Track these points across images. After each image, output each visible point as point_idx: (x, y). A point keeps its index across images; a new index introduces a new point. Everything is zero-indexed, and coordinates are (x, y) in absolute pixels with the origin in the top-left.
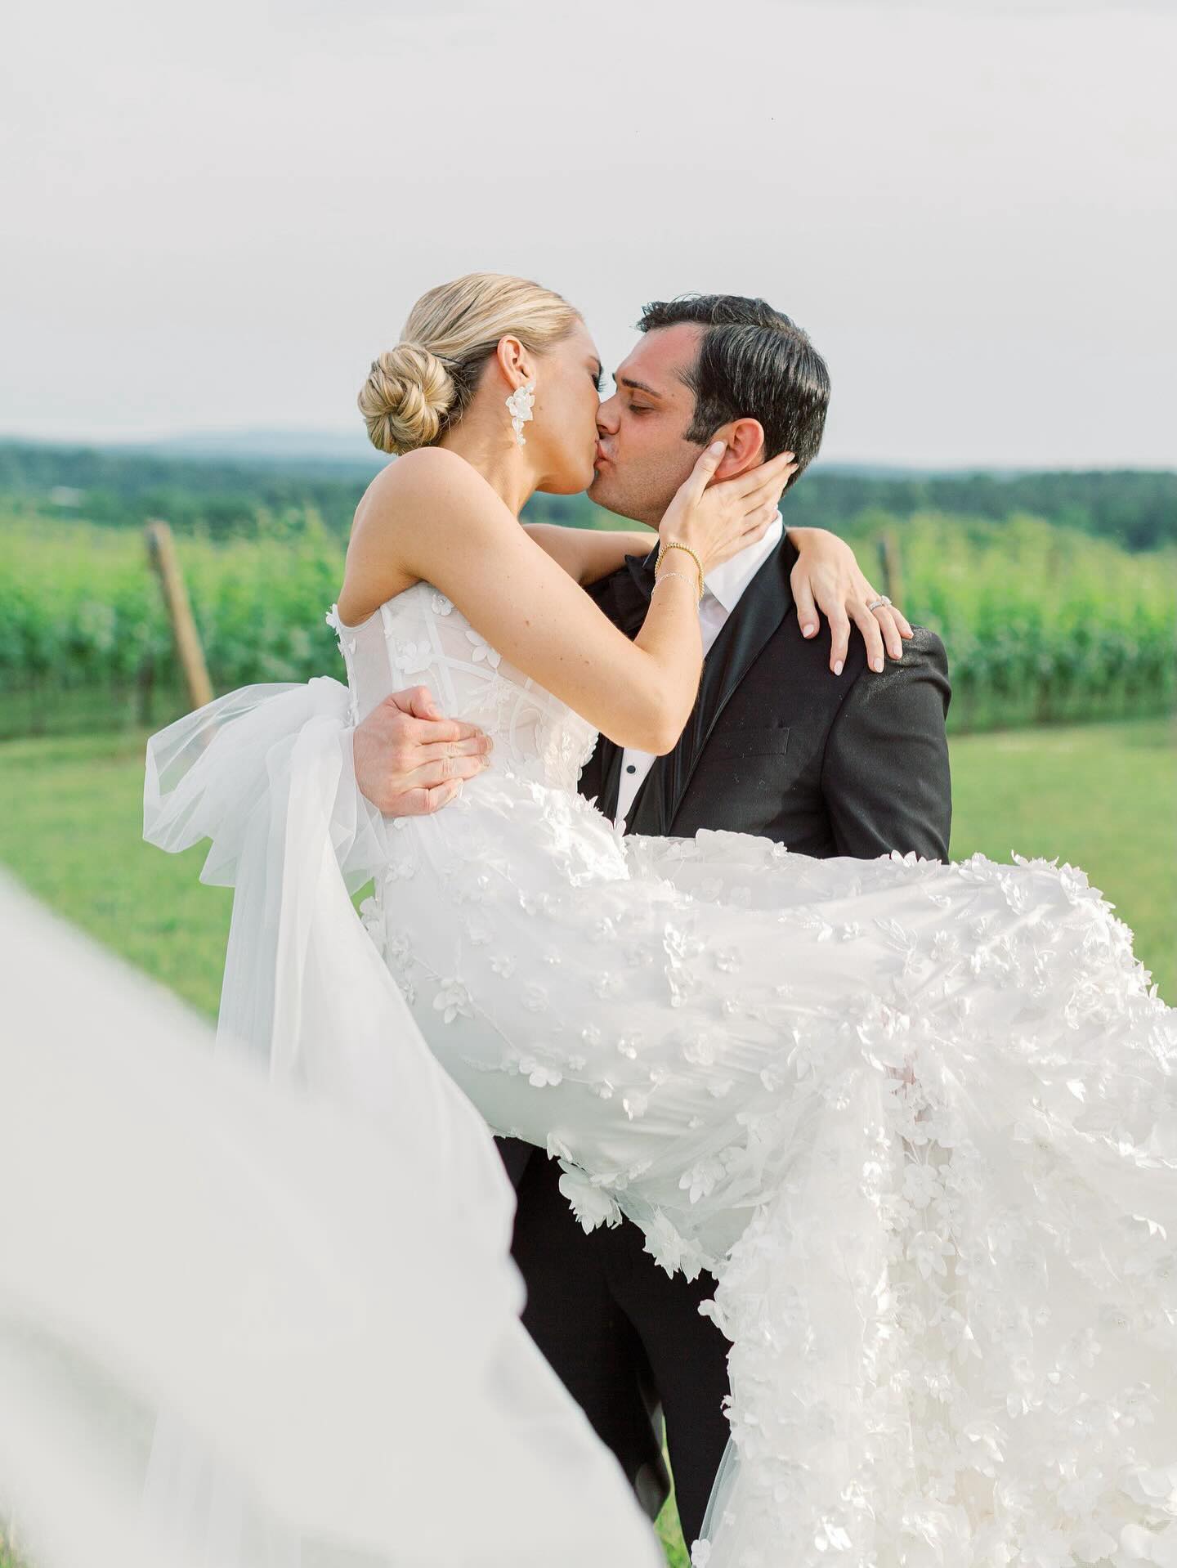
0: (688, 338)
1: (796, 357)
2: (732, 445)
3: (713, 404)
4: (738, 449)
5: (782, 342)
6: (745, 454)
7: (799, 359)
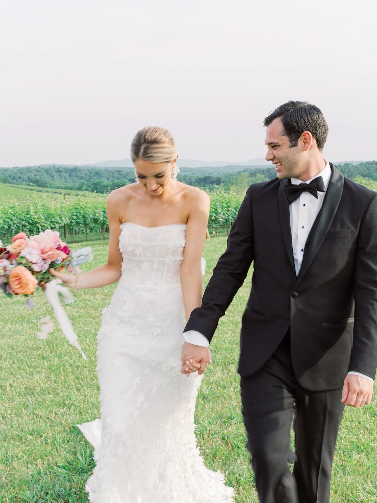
0: (278, 123)
1: (307, 111)
2: (305, 141)
3: (293, 135)
4: (307, 141)
5: (301, 109)
6: (309, 141)
7: (309, 111)
